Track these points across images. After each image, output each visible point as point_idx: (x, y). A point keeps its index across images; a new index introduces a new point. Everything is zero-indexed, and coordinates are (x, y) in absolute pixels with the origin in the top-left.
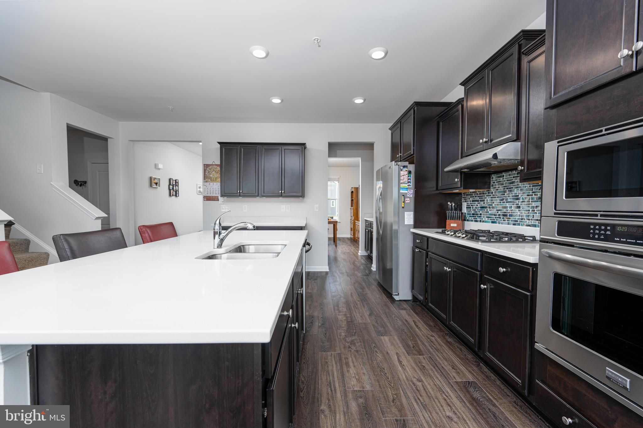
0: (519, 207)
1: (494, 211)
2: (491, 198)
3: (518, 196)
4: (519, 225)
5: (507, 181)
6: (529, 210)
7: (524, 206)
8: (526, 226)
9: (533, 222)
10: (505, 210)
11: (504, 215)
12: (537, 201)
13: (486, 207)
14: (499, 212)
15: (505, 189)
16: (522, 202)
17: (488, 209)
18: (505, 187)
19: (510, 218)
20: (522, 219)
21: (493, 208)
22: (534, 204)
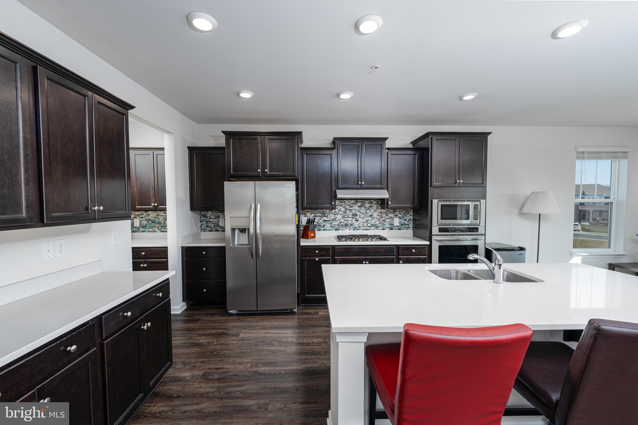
0: (358, 220)
1: (336, 223)
2: (334, 215)
3: (357, 214)
4: (358, 230)
5: (348, 205)
6: (364, 222)
7: (360, 220)
8: (363, 230)
9: (367, 228)
10: (346, 222)
11: (346, 225)
12: (369, 217)
13: (330, 221)
14: (342, 224)
15: (346, 210)
16: (359, 217)
17: (331, 221)
18: (346, 208)
19: (351, 227)
20: (359, 227)
21: (336, 221)
22: (368, 219)
